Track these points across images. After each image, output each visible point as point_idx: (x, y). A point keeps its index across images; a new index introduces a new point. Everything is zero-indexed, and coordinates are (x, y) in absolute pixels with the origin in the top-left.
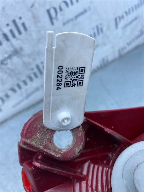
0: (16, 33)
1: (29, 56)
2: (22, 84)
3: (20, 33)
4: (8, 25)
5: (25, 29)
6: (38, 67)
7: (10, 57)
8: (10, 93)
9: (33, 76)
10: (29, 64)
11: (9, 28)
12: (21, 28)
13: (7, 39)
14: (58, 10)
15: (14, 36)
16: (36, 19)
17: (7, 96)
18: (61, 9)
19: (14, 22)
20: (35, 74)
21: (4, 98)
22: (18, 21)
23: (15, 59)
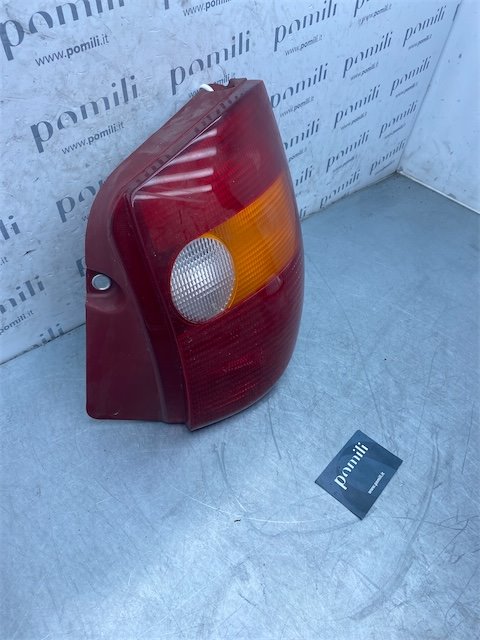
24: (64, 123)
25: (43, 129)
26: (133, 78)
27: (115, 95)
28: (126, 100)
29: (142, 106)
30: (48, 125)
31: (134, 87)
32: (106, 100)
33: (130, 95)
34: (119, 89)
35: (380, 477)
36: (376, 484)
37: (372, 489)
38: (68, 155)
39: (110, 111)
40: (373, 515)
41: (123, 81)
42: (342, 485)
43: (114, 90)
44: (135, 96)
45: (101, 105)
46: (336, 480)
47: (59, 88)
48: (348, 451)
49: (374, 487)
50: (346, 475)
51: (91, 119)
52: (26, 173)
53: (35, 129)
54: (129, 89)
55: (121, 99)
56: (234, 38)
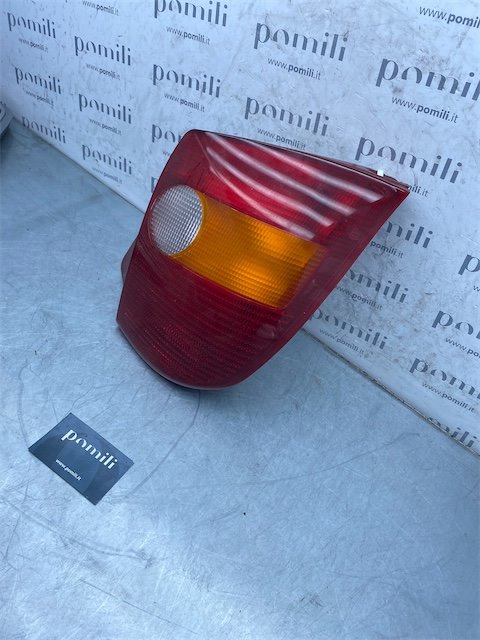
0: (390, 294)
1: (380, 319)
2: (348, 327)
3: (393, 297)
4: (390, 282)
5: (402, 300)
6: (378, 335)
7: (364, 300)
8: (332, 320)
9: (364, 335)
10: (373, 324)
11: (389, 285)
12: (399, 296)
13: (377, 289)
14: (454, 324)
15: (385, 293)
16: (421, 304)
17: (327, 318)
18: (458, 326)
19: (398, 286)
20: (368, 336)
21: (324, 317)
22: (401, 288)
23: (366, 306)
24: (267, 111)
25: (253, 105)
26: (327, 118)
27: (309, 121)
28: (315, 131)
29: (326, 146)
30: (257, 105)
31: (325, 126)
32: (300, 119)
33: (320, 130)
34: (313, 118)
35: (75, 475)
36: (67, 469)
37: (61, 464)
38: (259, 134)
39: (300, 129)
40: (33, 461)
41: (319, 115)
42: (67, 436)
43: (310, 116)
44: (323, 134)
45: (296, 120)
46: (71, 432)
47: (275, 86)
48: (106, 447)
49: (64, 466)
50: (77, 441)
51: (284, 123)
52: (232, 124)
53: (249, 100)
54: (321, 125)
55: (312, 128)
56: (439, 157)
